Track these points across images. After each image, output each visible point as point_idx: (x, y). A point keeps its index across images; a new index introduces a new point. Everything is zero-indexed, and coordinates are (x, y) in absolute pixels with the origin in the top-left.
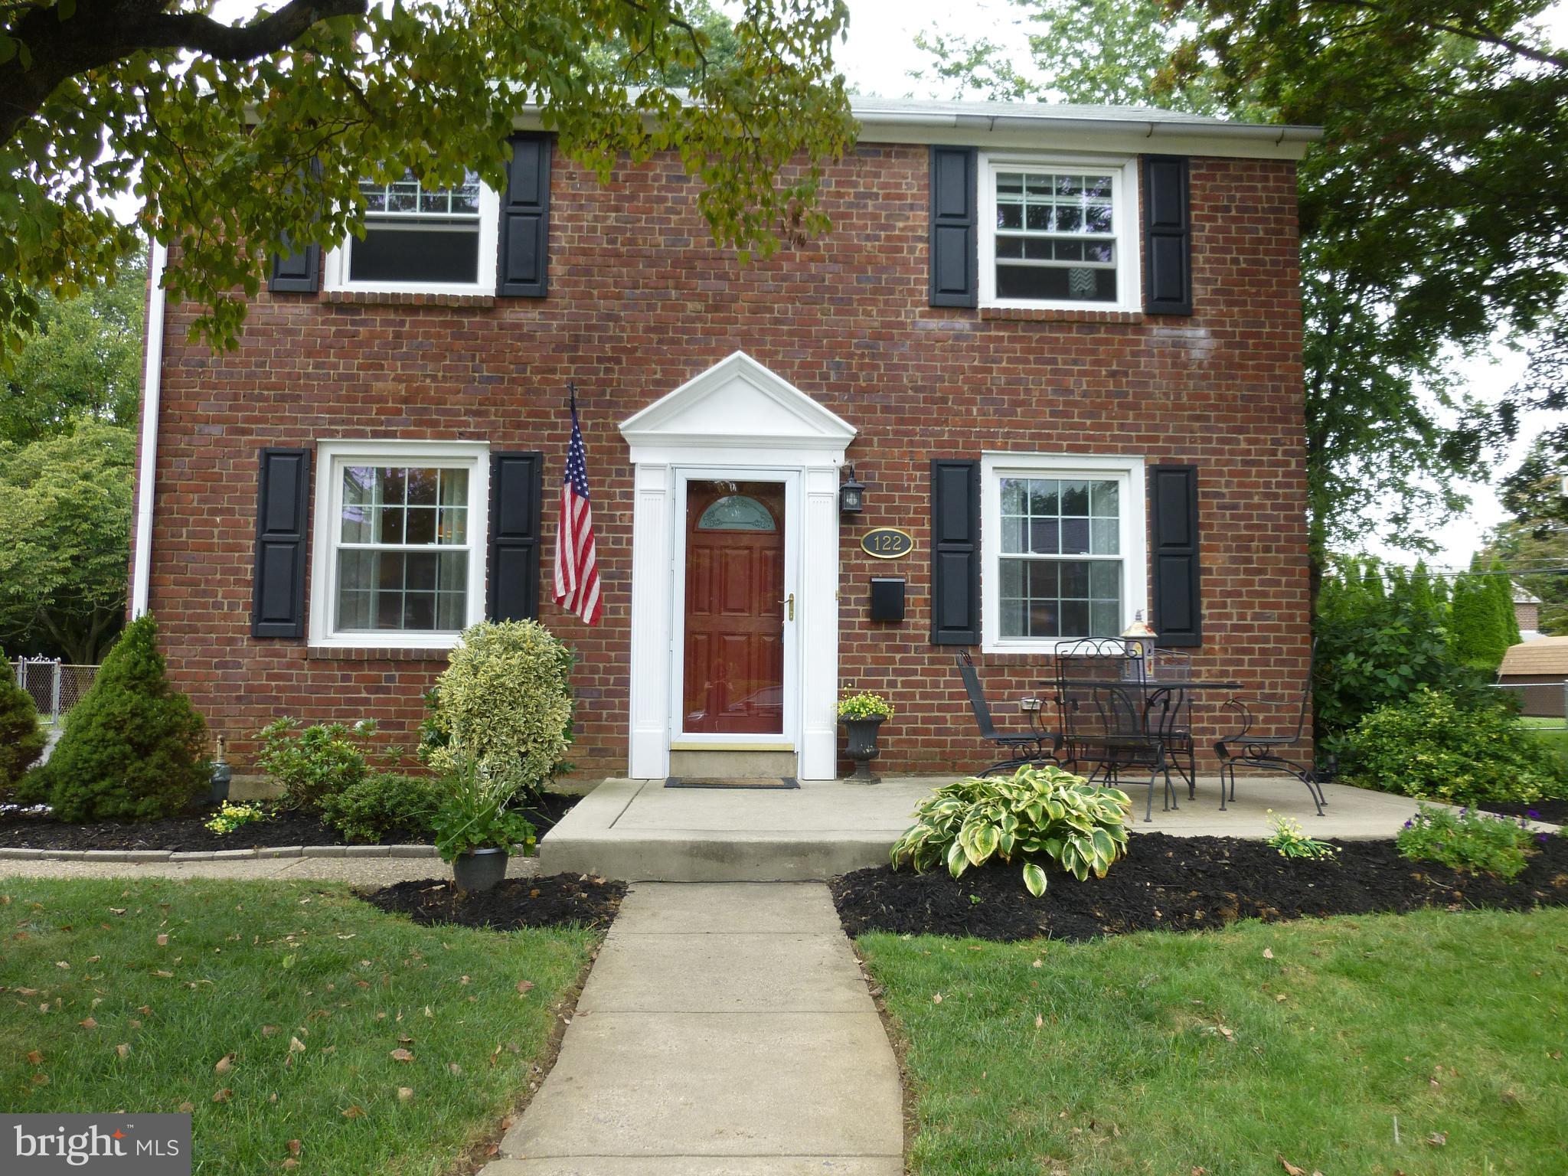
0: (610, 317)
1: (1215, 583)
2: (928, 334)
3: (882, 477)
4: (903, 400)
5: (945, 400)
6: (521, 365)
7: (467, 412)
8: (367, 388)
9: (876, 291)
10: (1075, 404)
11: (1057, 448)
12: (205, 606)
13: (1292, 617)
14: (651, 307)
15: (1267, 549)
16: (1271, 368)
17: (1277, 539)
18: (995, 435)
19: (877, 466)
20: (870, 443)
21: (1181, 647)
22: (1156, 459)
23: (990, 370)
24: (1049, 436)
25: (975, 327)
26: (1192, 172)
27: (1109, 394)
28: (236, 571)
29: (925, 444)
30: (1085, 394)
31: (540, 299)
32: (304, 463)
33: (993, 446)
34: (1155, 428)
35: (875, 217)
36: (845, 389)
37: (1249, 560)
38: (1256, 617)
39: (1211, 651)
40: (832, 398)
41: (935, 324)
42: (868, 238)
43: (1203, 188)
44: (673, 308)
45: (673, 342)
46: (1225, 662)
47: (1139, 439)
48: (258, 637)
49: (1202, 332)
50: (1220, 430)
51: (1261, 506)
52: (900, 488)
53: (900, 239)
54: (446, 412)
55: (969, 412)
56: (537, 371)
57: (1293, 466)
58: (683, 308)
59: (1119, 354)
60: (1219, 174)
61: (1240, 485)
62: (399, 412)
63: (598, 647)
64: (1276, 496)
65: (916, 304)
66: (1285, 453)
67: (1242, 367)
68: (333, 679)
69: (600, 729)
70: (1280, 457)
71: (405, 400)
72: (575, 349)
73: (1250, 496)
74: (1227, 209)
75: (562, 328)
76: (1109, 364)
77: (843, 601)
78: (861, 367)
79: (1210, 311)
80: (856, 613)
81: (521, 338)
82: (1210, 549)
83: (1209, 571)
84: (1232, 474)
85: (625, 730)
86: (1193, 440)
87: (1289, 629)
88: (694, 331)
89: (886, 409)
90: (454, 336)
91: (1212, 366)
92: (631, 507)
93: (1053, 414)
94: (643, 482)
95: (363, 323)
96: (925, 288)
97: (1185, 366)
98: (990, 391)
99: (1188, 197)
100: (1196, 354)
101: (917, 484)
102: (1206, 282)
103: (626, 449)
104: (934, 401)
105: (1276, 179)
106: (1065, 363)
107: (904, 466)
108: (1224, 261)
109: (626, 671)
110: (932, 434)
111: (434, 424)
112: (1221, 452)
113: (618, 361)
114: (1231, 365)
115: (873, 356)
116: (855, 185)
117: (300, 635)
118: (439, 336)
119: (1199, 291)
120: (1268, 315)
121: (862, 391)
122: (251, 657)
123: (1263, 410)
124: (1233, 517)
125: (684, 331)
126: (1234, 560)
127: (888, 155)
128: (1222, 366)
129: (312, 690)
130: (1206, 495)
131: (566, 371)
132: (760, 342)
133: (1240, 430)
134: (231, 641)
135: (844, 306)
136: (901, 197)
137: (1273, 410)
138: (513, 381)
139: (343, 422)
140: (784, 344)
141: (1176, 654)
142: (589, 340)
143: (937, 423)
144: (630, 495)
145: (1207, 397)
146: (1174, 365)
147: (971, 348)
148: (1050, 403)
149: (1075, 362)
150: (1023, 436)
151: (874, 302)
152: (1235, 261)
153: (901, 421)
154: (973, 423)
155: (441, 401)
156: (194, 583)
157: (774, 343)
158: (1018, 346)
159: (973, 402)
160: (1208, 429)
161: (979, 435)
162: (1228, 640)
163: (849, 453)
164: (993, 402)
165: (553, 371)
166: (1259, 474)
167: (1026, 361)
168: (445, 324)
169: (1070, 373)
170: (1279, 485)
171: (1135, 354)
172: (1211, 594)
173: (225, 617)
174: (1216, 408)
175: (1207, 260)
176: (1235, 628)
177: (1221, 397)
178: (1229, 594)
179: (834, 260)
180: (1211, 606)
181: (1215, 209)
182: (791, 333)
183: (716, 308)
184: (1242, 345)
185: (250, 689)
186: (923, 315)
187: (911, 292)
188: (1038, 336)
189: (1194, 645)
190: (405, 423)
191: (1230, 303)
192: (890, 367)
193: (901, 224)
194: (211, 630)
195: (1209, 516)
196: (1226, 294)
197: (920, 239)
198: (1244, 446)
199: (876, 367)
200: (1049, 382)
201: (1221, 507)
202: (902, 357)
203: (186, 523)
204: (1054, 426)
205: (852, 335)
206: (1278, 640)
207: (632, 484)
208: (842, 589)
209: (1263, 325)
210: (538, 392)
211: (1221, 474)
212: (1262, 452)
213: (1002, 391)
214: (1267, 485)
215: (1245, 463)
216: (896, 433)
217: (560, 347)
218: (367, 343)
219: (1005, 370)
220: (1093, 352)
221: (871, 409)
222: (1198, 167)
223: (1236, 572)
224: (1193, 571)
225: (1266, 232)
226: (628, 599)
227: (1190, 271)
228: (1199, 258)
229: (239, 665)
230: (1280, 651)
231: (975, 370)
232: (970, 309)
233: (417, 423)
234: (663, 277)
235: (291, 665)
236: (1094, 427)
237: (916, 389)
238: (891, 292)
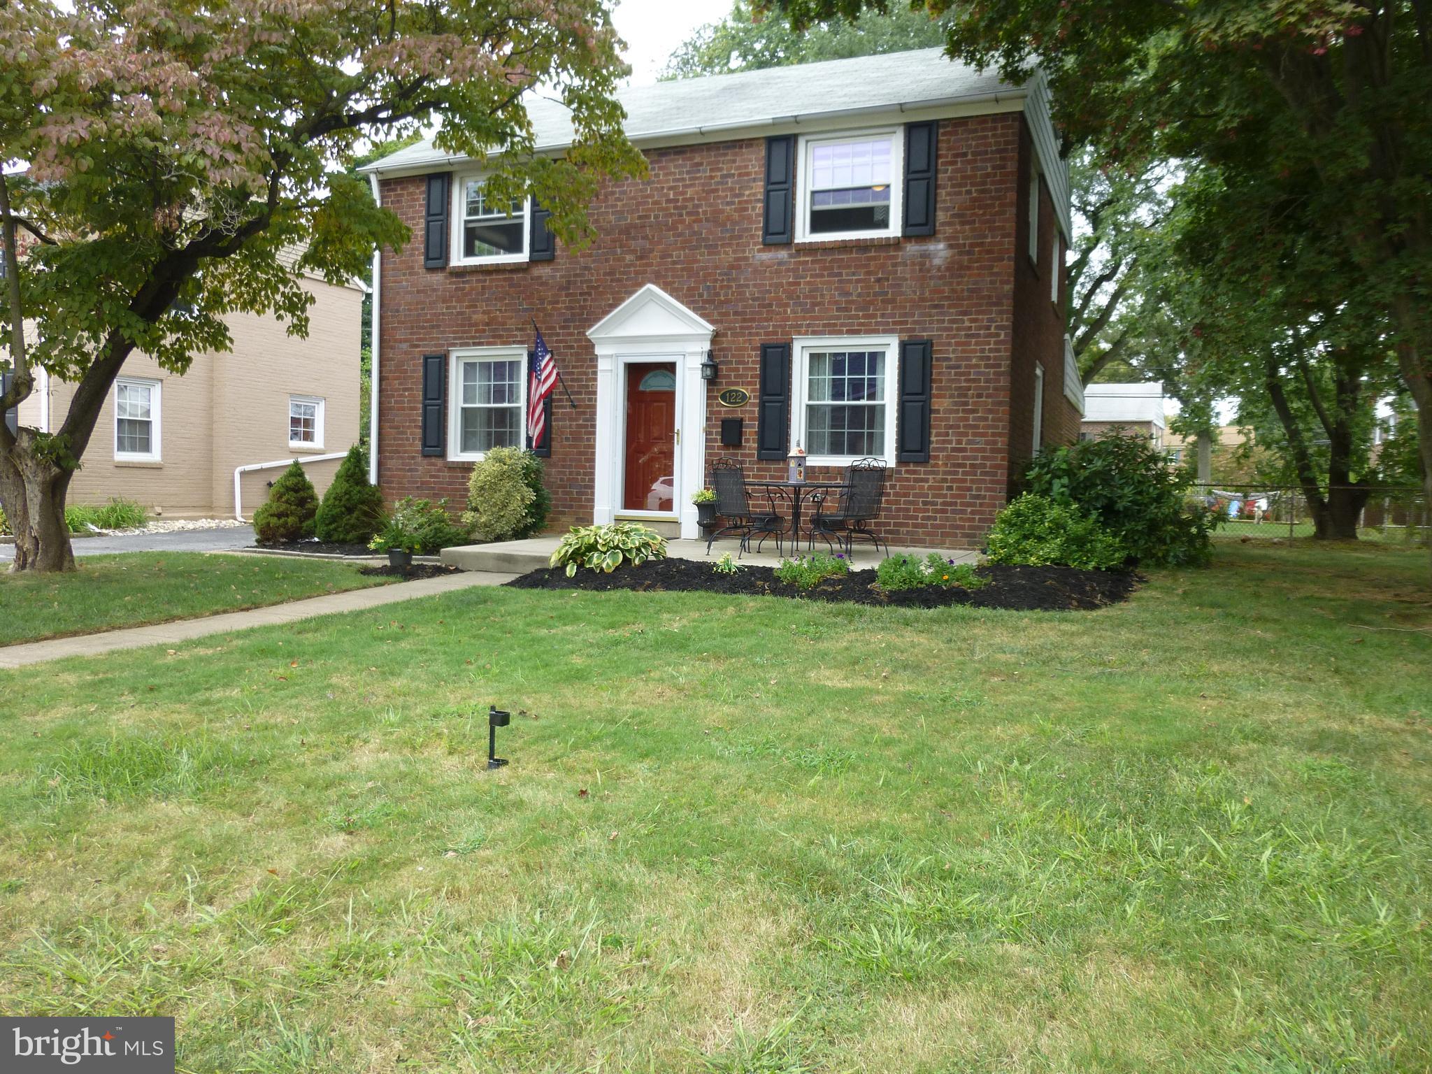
0: (586, 268)
1: (941, 419)
2: (762, 263)
3: (733, 356)
4: (745, 307)
5: (770, 305)
6: (542, 301)
7: (517, 329)
8: (470, 318)
9: (731, 238)
10: (852, 302)
11: (840, 332)
12: (402, 439)
13: (995, 443)
14: (607, 260)
15: (980, 396)
16: (991, 267)
17: (988, 388)
18: (801, 326)
19: (729, 349)
20: (725, 335)
21: (917, 463)
22: (905, 337)
23: (799, 284)
24: (835, 325)
25: (791, 256)
26: (941, 131)
27: (875, 294)
28: (415, 421)
29: (757, 334)
30: (859, 295)
31: (551, 260)
32: (443, 361)
33: (799, 334)
34: (905, 315)
35: (732, 189)
36: (712, 302)
37: (966, 404)
38: (969, 442)
39: (936, 465)
40: (705, 309)
41: (766, 256)
42: (728, 204)
43: (948, 141)
44: (619, 260)
45: (619, 280)
46: (945, 473)
47: (895, 323)
48: (425, 456)
49: (941, 246)
50: (951, 314)
51: (977, 366)
52: (743, 363)
53: (746, 202)
54: (508, 330)
55: (785, 312)
56: (550, 303)
57: (1002, 337)
58: (624, 259)
59: (883, 266)
60: (960, 130)
61: (964, 351)
62: (484, 331)
63: (580, 460)
64: (988, 358)
65: (755, 244)
66: (997, 327)
67: (969, 268)
68: (457, 477)
69: (581, 507)
70: (993, 330)
71: (487, 324)
72: (568, 289)
73: (968, 359)
74: (965, 155)
75: (562, 277)
76: (877, 273)
77: (708, 433)
78: (722, 287)
79: (949, 230)
80: (716, 441)
81: (542, 284)
82: (938, 396)
83: (938, 411)
84: (957, 344)
85: (592, 507)
86: (931, 322)
87: (993, 450)
88: (629, 273)
89: (736, 313)
90: (510, 286)
91: (948, 269)
92: (595, 380)
93: (838, 310)
94: (602, 365)
95: (467, 282)
96: (761, 233)
97: (929, 271)
98: (798, 297)
99: (937, 149)
100: (937, 262)
101: (753, 359)
102: (946, 209)
103: (593, 346)
104: (764, 306)
105: (1003, 128)
106: (847, 275)
107: (745, 349)
108: (960, 193)
109: (593, 474)
110: (763, 327)
111: (500, 336)
112: (950, 329)
113: (589, 294)
114: (961, 267)
115: (729, 280)
116: (720, 169)
117: (443, 454)
118: (502, 286)
119: (941, 216)
120: (991, 229)
121: (722, 303)
122: (422, 465)
123: (983, 298)
124: (956, 374)
125: (624, 273)
126: (956, 404)
127: (741, 147)
128: (955, 269)
129: (450, 483)
130: (938, 359)
131: (564, 302)
132: (666, 276)
133: (965, 313)
134: (413, 458)
135: (712, 249)
136: (748, 174)
137: (990, 297)
138: (538, 310)
139: (460, 338)
140: (678, 277)
141: (912, 467)
142: (575, 282)
143: (767, 320)
144: (595, 373)
145: (943, 292)
146: (921, 270)
147: (788, 270)
148: (836, 303)
149: (854, 274)
150: (818, 326)
151: (730, 245)
152: (969, 192)
153: (744, 320)
154: (788, 319)
155: (504, 324)
156: (397, 427)
157: (673, 276)
158: (817, 266)
159: (787, 305)
160: (942, 314)
161: (791, 326)
162: (948, 457)
163: (713, 342)
164: (800, 304)
165: (557, 302)
166: (977, 344)
167: (822, 276)
168: (505, 280)
169: (850, 281)
170: (990, 350)
171: (895, 265)
172: (938, 427)
173: (411, 445)
174: (948, 298)
175: (948, 194)
176: (954, 450)
177: (953, 291)
178: (951, 427)
179: (707, 220)
180: (938, 435)
181: (956, 156)
182: (682, 270)
183: (641, 258)
184: (969, 253)
185: (423, 483)
186: (759, 251)
187: (752, 236)
188: (829, 258)
189: (925, 462)
190: (488, 337)
191: (963, 223)
192: (739, 286)
193: (747, 193)
194: (405, 452)
195: (939, 373)
196: (961, 217)
197: (758, 201)
198: (967, 324)
199: (730, 287)
200: (836, 289)
201: (948, 367)
202: (746, 279)
203: (393, 396)
204: (838, 318)
205: (717, 267)
206: (984, 458)
207: (596, 366)
208: (708, 426)
209: (986, 237)
210: (550, 315)
211: (949, 344)
212: (980, 328)
213: (806, 297)
214: (983, 351)
215: (967, 336)
216: (741, 328)
217: (561, 288)
218: (469, 293)
219: (809, 283)
220: (867, 266)
221: (727, 314)
222: (945, 126)
223: (957, 411)
224: (926, 412)
225: (994, 168)
226: (594, 433)
227: (936, 202)
228: (942, 193)
229: (417, 470)
230: (984, 466)
231: (790, 284)
232: (789, 243)
233: (494, 337)
234: (613, 241)
235: (439, 471)
236: (865, 317)
237: (754, 300)
238: (740, 237)
